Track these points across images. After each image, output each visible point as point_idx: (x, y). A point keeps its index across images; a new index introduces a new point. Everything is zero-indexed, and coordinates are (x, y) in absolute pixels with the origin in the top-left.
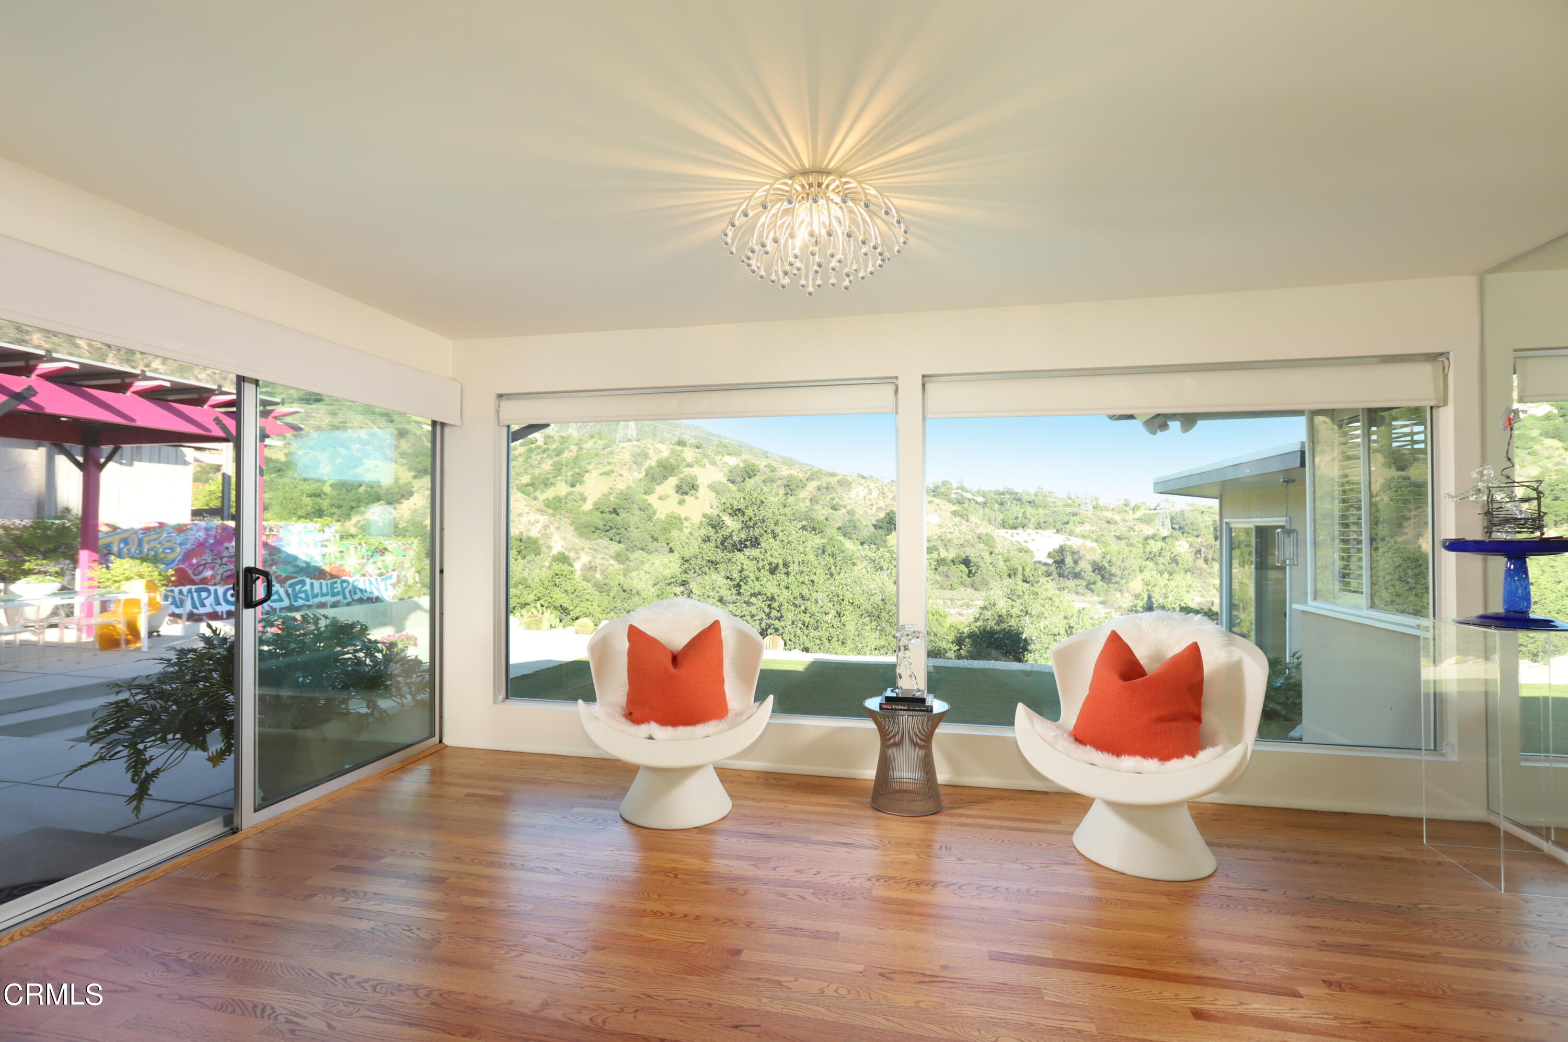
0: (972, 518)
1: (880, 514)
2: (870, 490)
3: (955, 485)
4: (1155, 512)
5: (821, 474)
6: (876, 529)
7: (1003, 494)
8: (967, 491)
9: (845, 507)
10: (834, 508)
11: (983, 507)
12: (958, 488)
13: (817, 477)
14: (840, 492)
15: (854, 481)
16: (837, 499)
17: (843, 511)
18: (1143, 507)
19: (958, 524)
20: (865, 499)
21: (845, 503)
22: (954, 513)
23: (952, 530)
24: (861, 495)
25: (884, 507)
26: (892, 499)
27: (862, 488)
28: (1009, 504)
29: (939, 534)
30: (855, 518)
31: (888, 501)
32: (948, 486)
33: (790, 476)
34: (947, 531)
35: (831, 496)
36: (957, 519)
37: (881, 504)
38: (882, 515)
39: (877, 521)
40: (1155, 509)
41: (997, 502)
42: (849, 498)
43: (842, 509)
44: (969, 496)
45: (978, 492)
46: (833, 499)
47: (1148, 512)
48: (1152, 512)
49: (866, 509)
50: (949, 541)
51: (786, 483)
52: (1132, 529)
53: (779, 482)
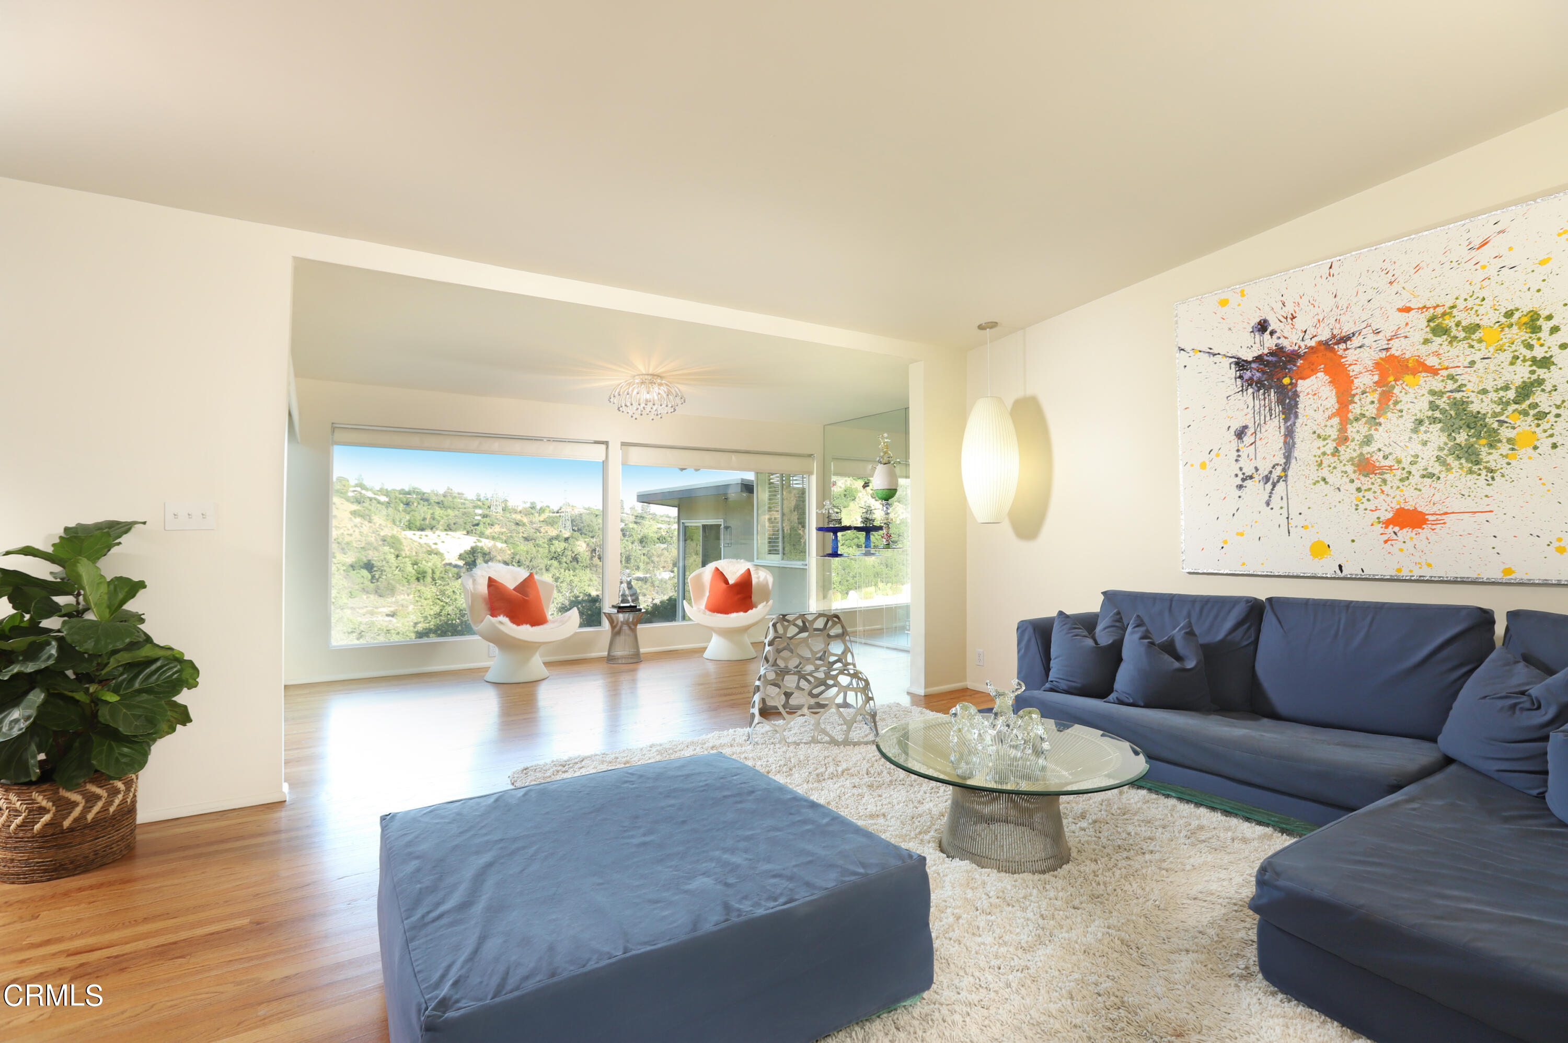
0: (375, 518)
3: (353, 482)
4: (558, 515)
7: (409, 493)
8: (367, 489)
11: (387, 507)
12: (356, 485)
18: (547, 511)
19: (359, 525)
22: (354, 513)
23: (351, 532)
28: (415, 504)
32: (344, 482)
34: (345, 533)
36: (358, 520)
40: (558, 512)
41: (402, 502)
44: (370, 494)
47: (551, 514)
48: (555, 514)
50: (348, 544)
52: (538, 530)
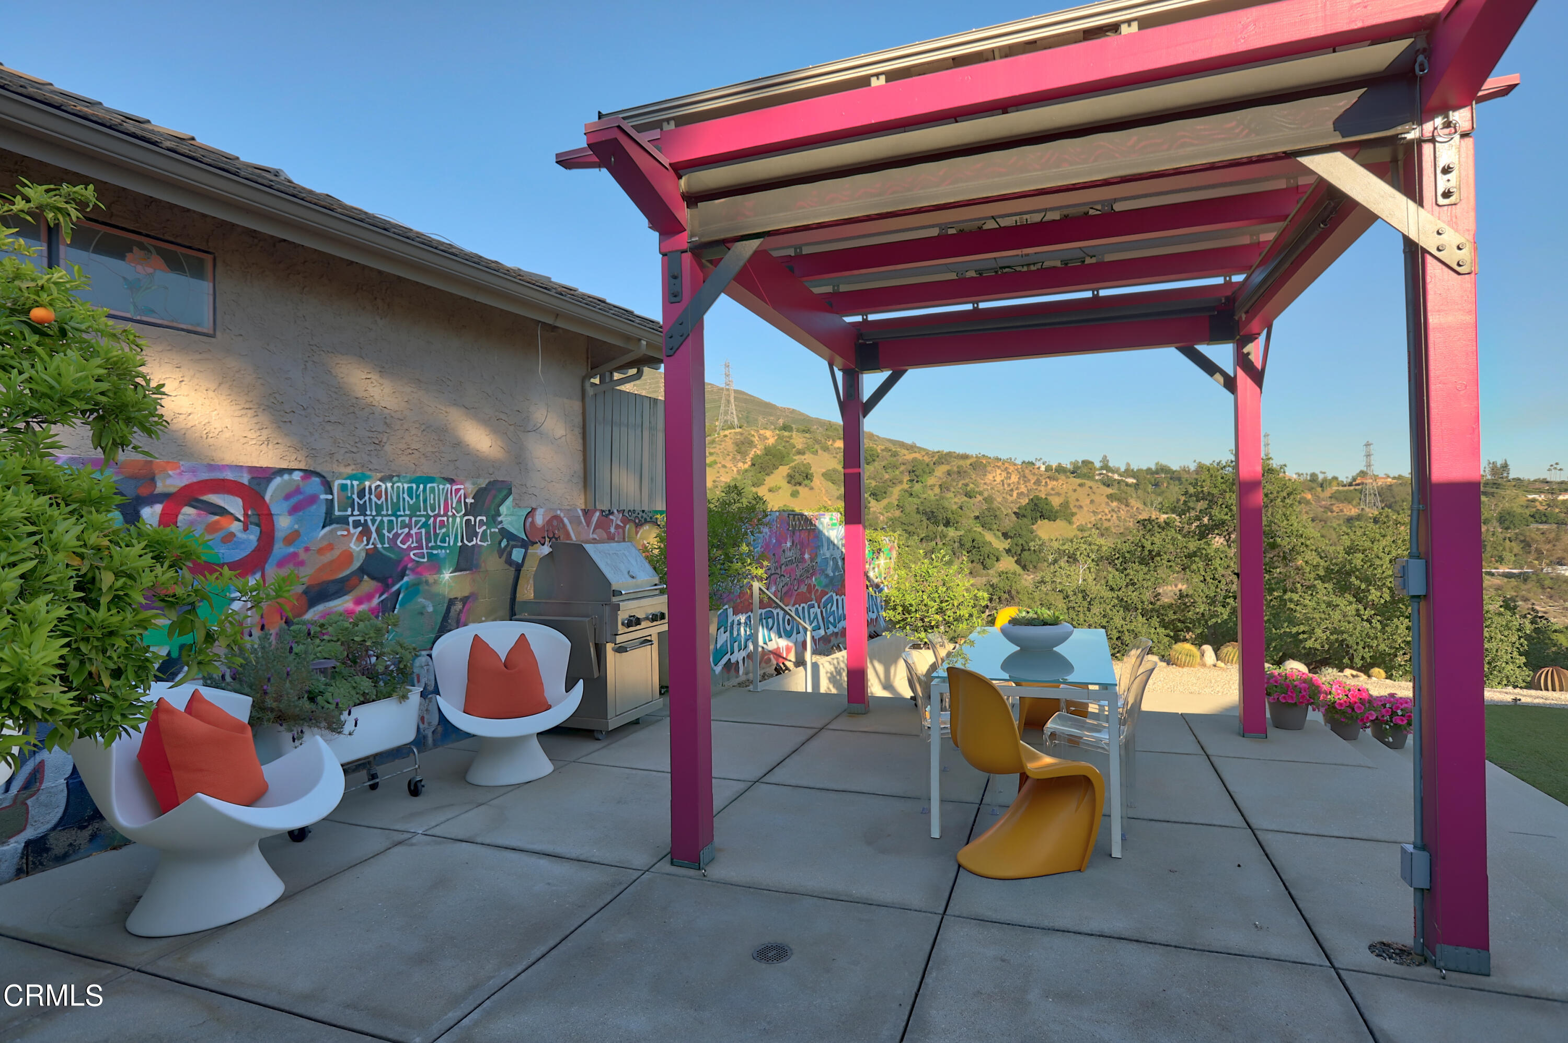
1: (1022, 501)
2: (1008, 473)
5: (951, 456)
6: (1018, 518)
9: (981, 493)
10: (969, 495)
13: (946, 460)
14: (973, 477)
15: (989, 463)
16: (972, 485)
17: (979, 498)
20: (1003, 485)
21: (981, 489)
24: (998, 479)
25: (1026, 492)
26: (1034, 483)
27: (999, 471)
29: (1094, 522)
30: (994, 506)
31: (1031, 485)
33: (915, 460)
35: (964, 482)
37: (1023, 489)
38: (1025, 501)
39: (1019, 508)
42: (985, 484)
43: (978, 496)
45: (1127, 471)
46: (967, 485)
49: (1004, 495)
51: (910, 468)
53: (902, 468)
